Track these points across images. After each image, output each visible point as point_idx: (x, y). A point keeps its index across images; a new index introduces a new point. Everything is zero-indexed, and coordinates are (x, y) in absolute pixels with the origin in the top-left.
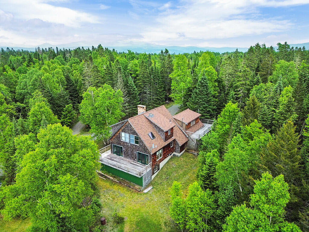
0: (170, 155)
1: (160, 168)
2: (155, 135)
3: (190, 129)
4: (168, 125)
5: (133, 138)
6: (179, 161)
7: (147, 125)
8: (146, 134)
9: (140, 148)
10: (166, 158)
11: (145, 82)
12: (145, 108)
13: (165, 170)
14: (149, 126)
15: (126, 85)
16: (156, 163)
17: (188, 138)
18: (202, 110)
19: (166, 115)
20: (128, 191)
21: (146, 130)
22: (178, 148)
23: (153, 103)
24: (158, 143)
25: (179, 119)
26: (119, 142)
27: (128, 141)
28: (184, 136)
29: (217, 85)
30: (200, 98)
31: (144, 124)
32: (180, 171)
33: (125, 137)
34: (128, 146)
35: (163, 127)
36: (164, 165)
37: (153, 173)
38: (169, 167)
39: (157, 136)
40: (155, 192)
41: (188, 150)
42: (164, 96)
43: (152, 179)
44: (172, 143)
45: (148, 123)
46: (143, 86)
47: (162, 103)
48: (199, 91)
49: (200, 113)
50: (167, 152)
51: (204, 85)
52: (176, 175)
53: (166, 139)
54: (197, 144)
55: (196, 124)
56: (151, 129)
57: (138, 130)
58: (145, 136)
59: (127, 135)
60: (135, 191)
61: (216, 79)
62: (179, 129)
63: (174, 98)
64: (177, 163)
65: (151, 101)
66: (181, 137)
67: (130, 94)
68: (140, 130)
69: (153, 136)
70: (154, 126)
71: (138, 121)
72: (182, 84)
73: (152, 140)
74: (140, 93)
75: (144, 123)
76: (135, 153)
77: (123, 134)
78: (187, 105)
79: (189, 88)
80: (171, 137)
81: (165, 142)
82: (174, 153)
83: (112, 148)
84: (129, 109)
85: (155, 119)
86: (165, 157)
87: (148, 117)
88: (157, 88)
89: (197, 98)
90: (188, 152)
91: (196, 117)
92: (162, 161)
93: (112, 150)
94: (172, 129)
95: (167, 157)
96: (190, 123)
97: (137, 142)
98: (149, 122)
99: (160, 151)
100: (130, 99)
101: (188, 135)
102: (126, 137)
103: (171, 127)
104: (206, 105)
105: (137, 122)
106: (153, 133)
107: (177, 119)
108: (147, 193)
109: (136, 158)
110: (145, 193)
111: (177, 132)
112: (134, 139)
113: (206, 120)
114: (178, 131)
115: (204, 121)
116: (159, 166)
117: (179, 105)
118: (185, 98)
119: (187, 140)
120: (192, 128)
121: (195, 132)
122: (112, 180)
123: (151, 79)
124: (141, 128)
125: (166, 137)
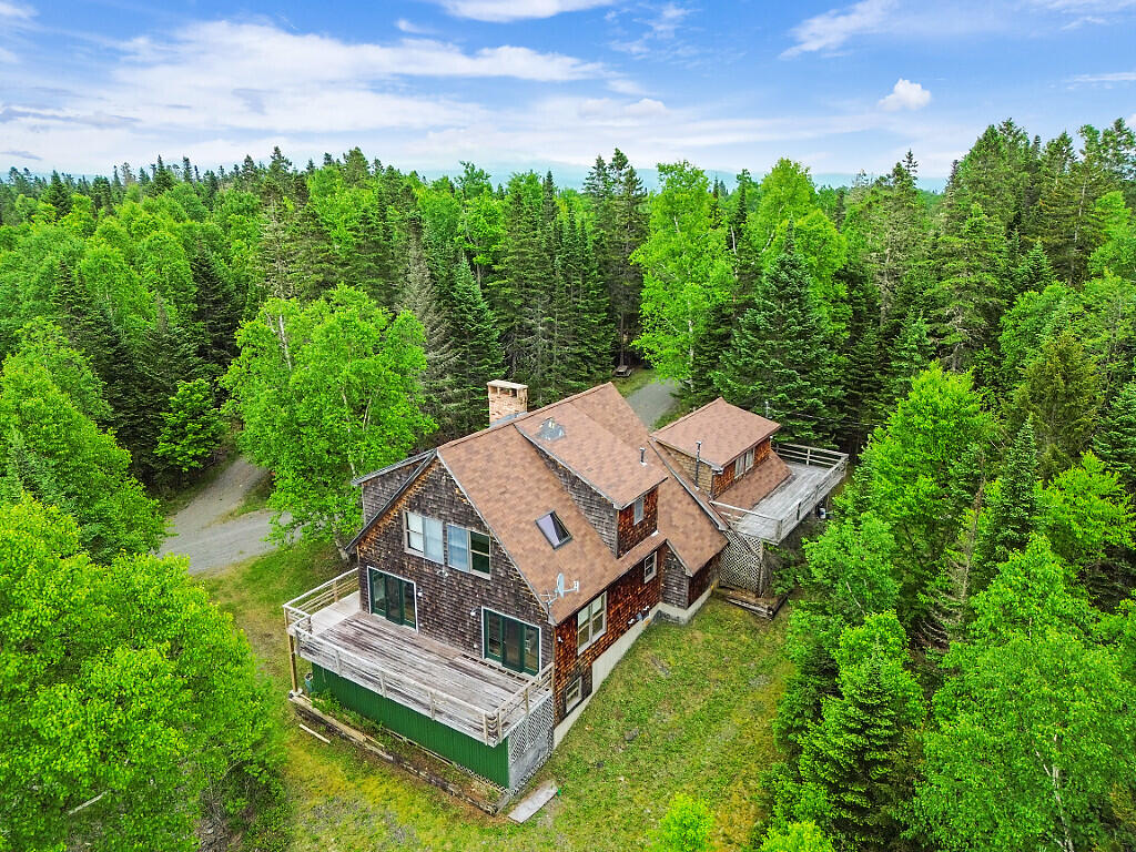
0: (640, 616)
1: (596, 685)
2: (569, 526)
3: (732, 493)
4: (632, 474)
5: (463, 541)
6: (685, 646)
7: (531, 476)
8: (527, 523)
9: (496, 590)
10: (623, 632)
11: (527, 286)
12: (523, 395)
13: (618, 693)
14: (539, 480)
15: (446, 296)
16: (577, 666)
17: (725, 534)
18: (783, 405)
19: (619, 430)
20: (436, 814)
21: (527, 504)
22: (679, 586)
23: (563, 374)
24: (583, 566)
25: (681, 448)
26: (399, 559)
27: (436, 553)
28: (707, 527)
29: (844, 294)
30: (773, 351)
31: (517, 472)
32: (689, 698)
33: (425, 536)
34: (438, 578)
35: (609, 487)
36: (612, 666)
37: (562, 715)
38: (640, 681)
39: (578, 530)
40: (569, 815)
41: (723, 591)
42: (608, 346)
43: (556, 745)
44: (651, 560)
45: (539, 468)
46: (519, 302)
47: (600, 375)
48: (768, 319)
49: (773, 419)
50: (626, 606)
51: (789, 293)
52: (670, 718)
53: (624, 544)
54: (768, 565)
55: (756, 466)
56: (552, 495)
57: (488, 501)
58: (524, 529)
59: (435, 527)
60: (469, 808)
61: (839, 266)
62: (680, 495)
63: (651, 352)
64: (677, 658)
65: (553, 366)
66: (695, 531)
67: (465, 337)
68: (498, 501)
69: (562, 533)
70: (563, 481)
71: (489, 458)
72: (691, 293)
73: (557, 553)
74: (508, 330)
75: (515, 466)
76: (473, 614)
77: (415, 521)
78: (710, 382)
79: (719, 309)
80: (649, 535)
81: (619, 557)
82: (661, 606)
83: (363, 586)
84: (458, 398)
85: (569, 448)
86: (617, 632)
87: (539, 435)
88: (577, 310)
89: (759, 351)
90: (724, 598)
91: (759, 437)
92: (604, 650)
93: (363, 597)
94: (652, 494)
95: (629, 627)
96: (730, 466)
97: (480, 563)
98: (540, 463)
99: (597, 605)
100: (463, 357)
101: (727, 524)
102: (427, 534)
103: (647, 487)
104: (800, 381)
105: (482, 464)
106: (562, 515)
107: (672, 444)
108: (531, 823)
109: (476, 637)
110: (519, 825)
111: (676, 509)
112: (466, 545)
113: (800, 450)
114: (680, 502)
115: (789, 455)
116: (587, 675)
117: (675, 385)
118: (702, 353)
119: (720, 546)
120: (743, 488)
121: (754, 505)
122: (360, 747)
123: (554, 273)
124: (504, 493)
125: (622, 536)
